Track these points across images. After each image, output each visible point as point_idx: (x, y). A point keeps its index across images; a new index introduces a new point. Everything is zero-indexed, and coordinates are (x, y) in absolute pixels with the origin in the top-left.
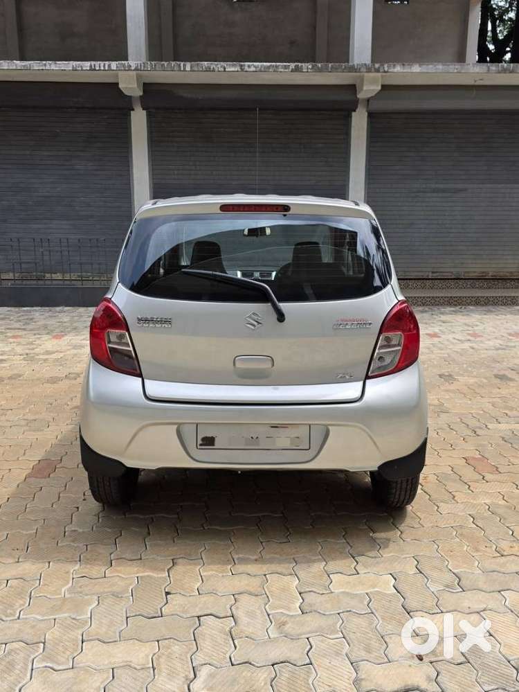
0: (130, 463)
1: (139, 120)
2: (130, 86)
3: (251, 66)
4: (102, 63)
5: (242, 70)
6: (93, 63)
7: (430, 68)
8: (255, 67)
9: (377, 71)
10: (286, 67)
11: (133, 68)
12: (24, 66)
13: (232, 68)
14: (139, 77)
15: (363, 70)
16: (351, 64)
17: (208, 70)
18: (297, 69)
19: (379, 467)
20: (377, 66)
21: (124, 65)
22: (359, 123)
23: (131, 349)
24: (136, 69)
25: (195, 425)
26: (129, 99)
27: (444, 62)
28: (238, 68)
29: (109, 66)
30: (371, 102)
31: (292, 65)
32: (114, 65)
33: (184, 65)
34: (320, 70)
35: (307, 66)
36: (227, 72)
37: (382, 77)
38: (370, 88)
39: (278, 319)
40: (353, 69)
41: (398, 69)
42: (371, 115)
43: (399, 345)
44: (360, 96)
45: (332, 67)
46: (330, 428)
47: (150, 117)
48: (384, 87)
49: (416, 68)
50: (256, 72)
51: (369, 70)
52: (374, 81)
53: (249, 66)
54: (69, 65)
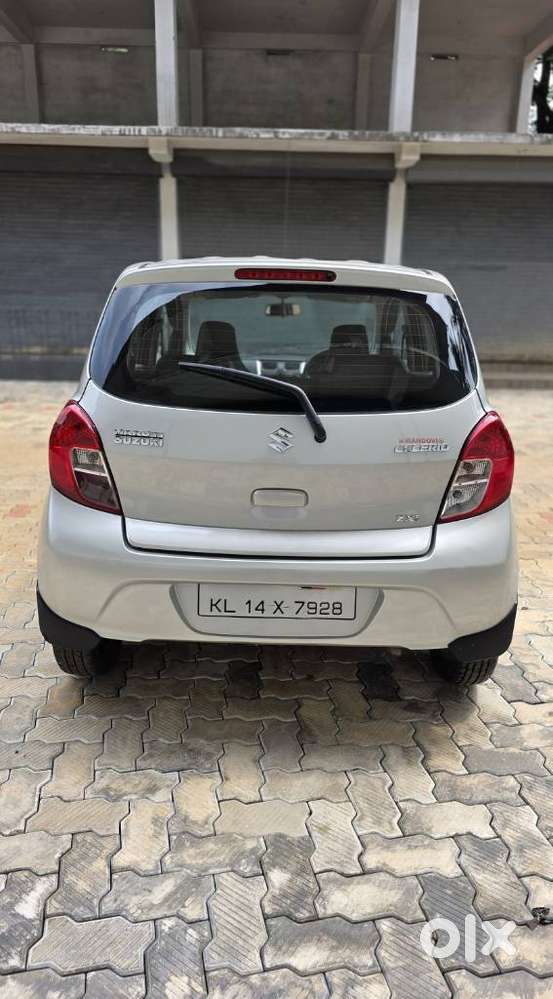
0: (106, 632)
1: (168, 189)
2: (160, 153)
3: (286, 133)
4: (132, 128)
5: (277, 137)
6: (123, 127)
7: (471, 138)
8: (289, 133)
9: (416, 140)
10: (321, 134)
11: (164, 132)
12: (53, 130)
13: (265, 134)
14: (169, 142)
15: (402, 138)
16: (389, 132)
17: (241, 136)
18: (333, 137)
19: (450, 645)
20: (416, 134)
21: (154, 131)
22: (397, 194)
23: (106, 475)
24: (167, 135)
25: (196, 586)
26: (158, 165)
27: (488, 131)
28: (272, 135)
29: (140, 131)
30: (410, 172)
31: (328, 133)
32: (144, 130)
33: (217, 132)
34: (356, 139)
35: (343, 134)
36: (260, 138)
37: (422, 146)
38: (408, 158)
39: (315, 437)
40: (391, 138)
41: (438, 138)
42: (410, 187)
43: (484, 475)
44: (400, 165)
45: (371, 135)
46: (385, 591)
47: (180, 184)
48: (424, 157)
49: (457, 138)
50: (290, 139)
51: (408, 139)
52: (412, 151)
53: (284, 133)
54: (99, 129)
